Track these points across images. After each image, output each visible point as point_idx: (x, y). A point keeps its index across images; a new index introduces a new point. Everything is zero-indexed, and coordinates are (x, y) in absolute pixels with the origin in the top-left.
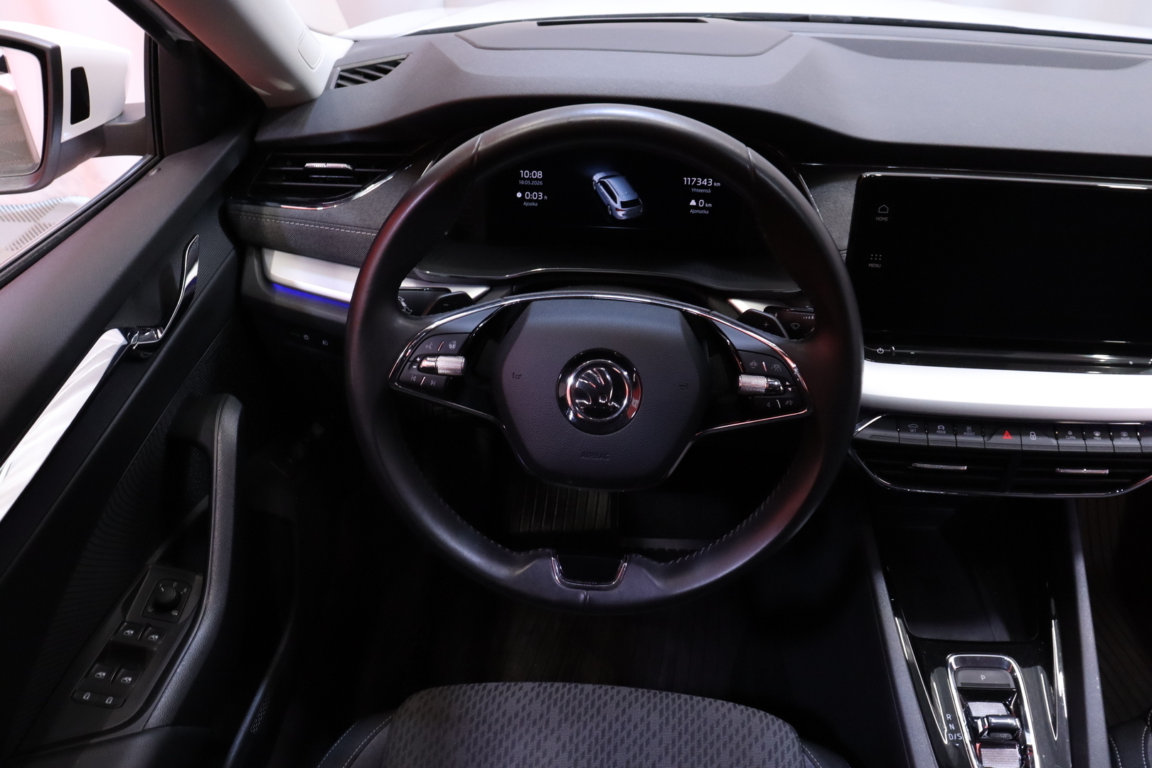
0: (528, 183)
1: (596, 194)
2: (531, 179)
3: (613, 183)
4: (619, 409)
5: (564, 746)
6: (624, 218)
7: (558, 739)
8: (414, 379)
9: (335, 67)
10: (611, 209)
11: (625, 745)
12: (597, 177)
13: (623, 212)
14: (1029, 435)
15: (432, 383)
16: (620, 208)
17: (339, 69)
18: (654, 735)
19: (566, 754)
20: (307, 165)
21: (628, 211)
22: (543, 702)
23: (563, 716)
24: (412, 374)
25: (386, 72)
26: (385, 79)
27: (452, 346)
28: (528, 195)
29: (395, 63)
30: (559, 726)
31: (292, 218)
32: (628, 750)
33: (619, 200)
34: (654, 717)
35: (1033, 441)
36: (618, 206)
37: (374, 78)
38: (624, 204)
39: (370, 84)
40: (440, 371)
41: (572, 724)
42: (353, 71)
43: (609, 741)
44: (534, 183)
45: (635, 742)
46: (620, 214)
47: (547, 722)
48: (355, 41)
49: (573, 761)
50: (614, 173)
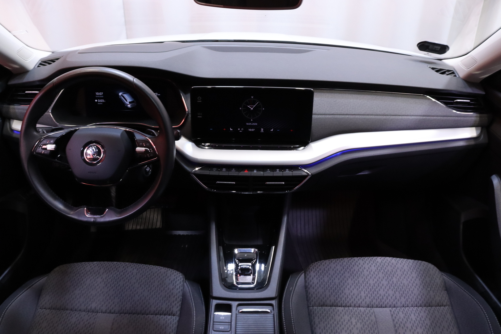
0: (98, 96)
1: (121, 100)
2: (99, 95)
3: (125, 96)
4: (99, 158)
5: (103, 280)
6: (130, 107)
7: (102, 278)
8: (40, 152)
9: (39, 61)
10: (126, 104)
11: (124, 279)
12: (120, 94)
13: (130, 105)
14: (254, 171)
15: (46, 153)
16: (129, 104)
17: (40, 61)
18: (134, 276)
19: (103, 283)
20: (26, 92)
21: (132, 105)
22: (99, 267)
23: (105, 271)
24: (39, 150)
25: (54, 62)
26: (53, 64)
27: (52, 141)
28: (99, 101)
29: (57, 59)
30: (103, 274)
31: (19, 109)
32: (124, 281)
33: (128, 101)
34: (135, 271)
35: (255, 173)
36: (128, 103)
37: (50, 64)
38: (130, 103)
39: (48, 65)
40: (48, 149)
41: (107, 273)
42: (45, 62)
43: (119, 278)
44: (100, 97)
45: (127, 278)
46: (129, 106)
47: (99, 273)
48: (53, 53)
49: (105, 285)
50: (126, 93)
